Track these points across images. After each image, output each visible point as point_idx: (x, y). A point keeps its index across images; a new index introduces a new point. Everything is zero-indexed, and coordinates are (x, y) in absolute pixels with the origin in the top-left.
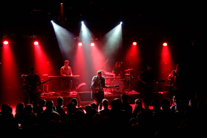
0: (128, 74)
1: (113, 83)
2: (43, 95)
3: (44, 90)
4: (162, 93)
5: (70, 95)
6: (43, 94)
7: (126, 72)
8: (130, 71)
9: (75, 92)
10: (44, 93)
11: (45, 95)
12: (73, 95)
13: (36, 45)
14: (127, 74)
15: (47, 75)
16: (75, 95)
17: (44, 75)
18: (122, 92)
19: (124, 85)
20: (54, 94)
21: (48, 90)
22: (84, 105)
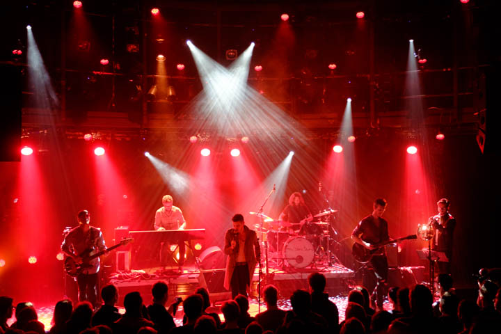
0: (324, 223)
1: (286, 246)
2: (116, 278)
3: (117, 266)
4: (409, 269)
5: (182, 276)
6: (117, 276)
7: (319, 217)
8: (327, 215)
9: (193, 270)
10: (118, 273)
11: (120, 278)
12: (189, 278)
13: (100, 156)
14: (321, 223)
15: (126, 228)
16: (194, 278)
17: (118, 228)
18: (310, 268)
19: (315, 250)
20: (144, 275)
21: (127, 267)
22: (216, 301)
